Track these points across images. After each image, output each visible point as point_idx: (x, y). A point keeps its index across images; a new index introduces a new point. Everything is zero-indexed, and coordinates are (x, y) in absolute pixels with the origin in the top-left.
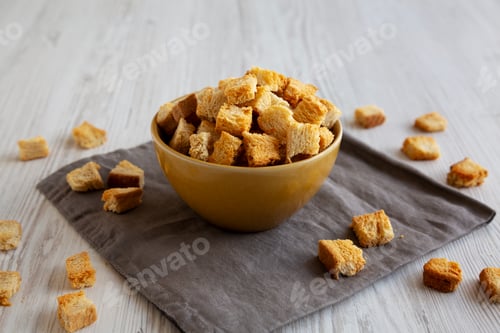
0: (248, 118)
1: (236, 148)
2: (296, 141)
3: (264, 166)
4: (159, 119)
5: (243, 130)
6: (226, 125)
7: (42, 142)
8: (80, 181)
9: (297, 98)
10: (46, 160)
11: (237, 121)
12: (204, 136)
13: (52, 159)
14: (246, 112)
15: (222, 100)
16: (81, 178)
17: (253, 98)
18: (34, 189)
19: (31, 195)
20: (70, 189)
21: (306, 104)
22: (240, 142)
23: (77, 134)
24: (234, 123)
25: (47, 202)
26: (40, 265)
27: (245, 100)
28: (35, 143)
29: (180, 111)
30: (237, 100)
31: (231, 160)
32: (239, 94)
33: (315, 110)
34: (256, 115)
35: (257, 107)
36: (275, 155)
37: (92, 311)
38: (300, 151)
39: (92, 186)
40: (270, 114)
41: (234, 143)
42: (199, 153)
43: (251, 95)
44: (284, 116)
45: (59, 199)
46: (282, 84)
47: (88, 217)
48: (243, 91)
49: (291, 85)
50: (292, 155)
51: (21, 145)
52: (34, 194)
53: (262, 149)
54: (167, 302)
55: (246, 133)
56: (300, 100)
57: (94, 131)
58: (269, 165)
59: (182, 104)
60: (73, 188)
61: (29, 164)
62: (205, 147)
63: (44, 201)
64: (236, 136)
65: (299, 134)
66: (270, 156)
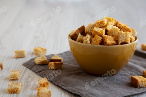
0: (104, 31)
1: (100, 40)
2: (122, 37)
3: (110, 45)
4: (71, 35)
5: (102, 34)
6: (96, 33)
7: (24, 51)
8: (40, 60)
9: (121, 27)
10: (24, 58)
11: (100, 31)
12: (88, 36)
13: (27, 58)
14: (103, 29)
15: (94, 26)
16: (40, 59)
17: (106, 25)
18: (22, 65)
19: (21, 67)
20: (36, 64)
21: (125, 28)
22: (102, 38)
23: (36, 50)
24: (100, 32)
25: (27, 69)
26: (28, 84)
27: (103, 25)
28: (21, 51)
29: (79, 31)
30: (100, 25)
31: (99, 44)
32: (101, 23)
33: (128, 30)
34: (106, 31)
35: (107, 28)
36: (114, 42)
37: (50, 92)
38: (124, 41)
39: (44, 63)
40: (112, 30)
41: (100, 38)
42: (87, 42)
43: (105, 24)
44: (117, 31)
45: (32, 67)
46: (115, 23)
47: (43, 72)
48: (102, 22)
49: (118, 23)
50: (120, 42)
51: (16, 52)
52: (22, 67)
53: (109, 40)
54: (76, 91)
55: (104, 35)
56: (122, 28)
57: (42, 49)
58: (112, 45)
59: (79, 29)
60: (37, 63)
61: (18, 59)
62: (89, 40)
63: (26, 69)
64: (100, 36)
65: (123, 35)
66: (112, 42)
